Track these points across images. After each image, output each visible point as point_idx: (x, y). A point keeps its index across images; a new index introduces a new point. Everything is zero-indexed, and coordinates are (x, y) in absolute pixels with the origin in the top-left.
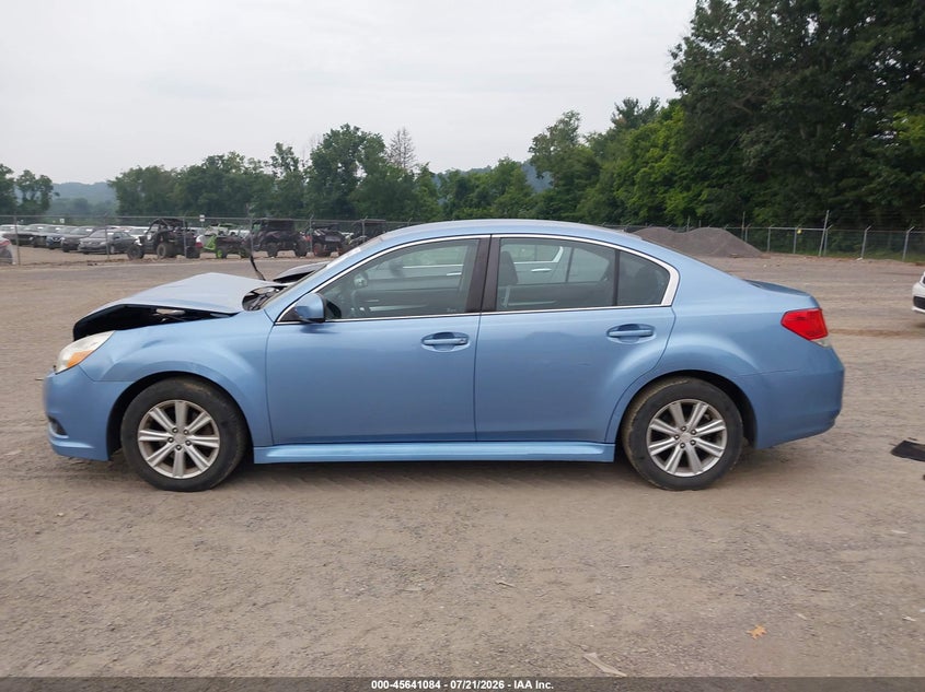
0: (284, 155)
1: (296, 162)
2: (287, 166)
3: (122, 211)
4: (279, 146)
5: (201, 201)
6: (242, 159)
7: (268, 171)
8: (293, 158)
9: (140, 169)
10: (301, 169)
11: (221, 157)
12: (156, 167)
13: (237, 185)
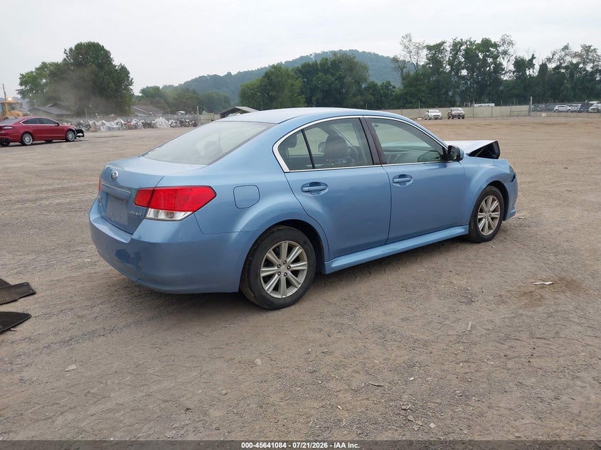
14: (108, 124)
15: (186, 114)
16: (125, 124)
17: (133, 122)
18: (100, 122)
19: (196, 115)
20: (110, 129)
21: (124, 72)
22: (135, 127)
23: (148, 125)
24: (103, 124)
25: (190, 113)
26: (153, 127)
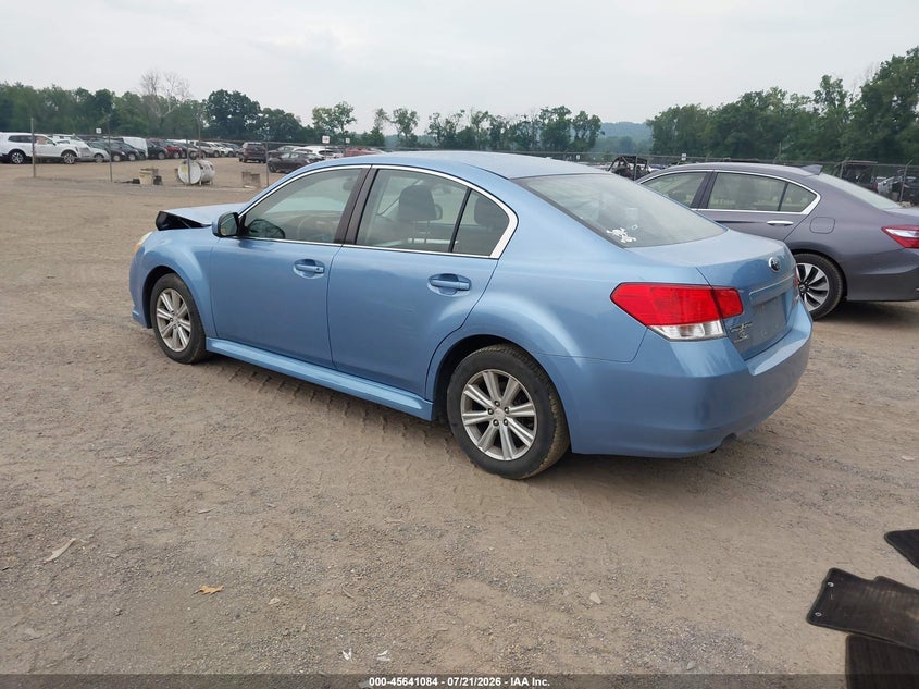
0: (830, 89)
1: (843, 96)
2: (830, 101)
3: (655, 151)
4: (826, 79)
5: (729, 140)
6: (783, 95)
7: (809, 107)
8: (840, 93)
9: (678, 108)
10: (848, 104)
11: (759, 94)
12: (692, 106)
13: (769, 123)
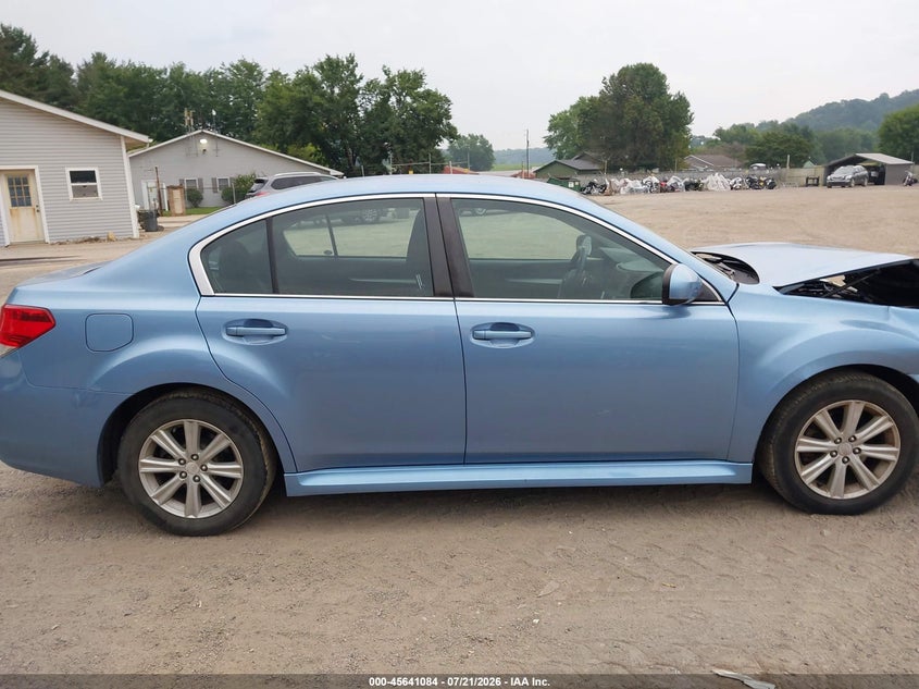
14: (631, 183)
15: (767, 167)
16: (657, 184)
17: (671, 181)
18: (622, 181)
19: (784, 170)
20: (632, 191)
21: (682, 104)
22: (673, 189)
23: (693, 186)
24: (626, 183)
25: (774, 166)
26: (700, 189)
